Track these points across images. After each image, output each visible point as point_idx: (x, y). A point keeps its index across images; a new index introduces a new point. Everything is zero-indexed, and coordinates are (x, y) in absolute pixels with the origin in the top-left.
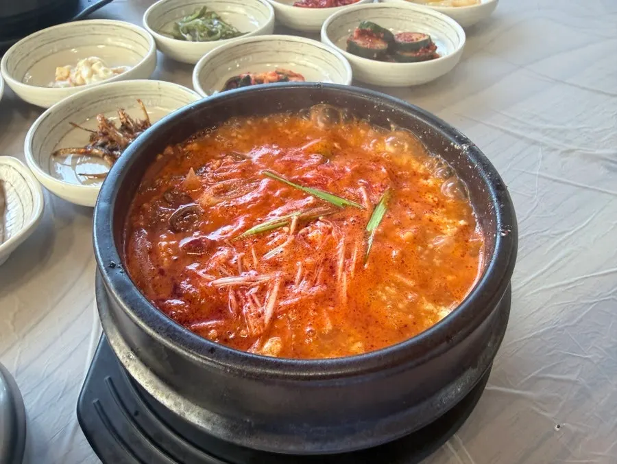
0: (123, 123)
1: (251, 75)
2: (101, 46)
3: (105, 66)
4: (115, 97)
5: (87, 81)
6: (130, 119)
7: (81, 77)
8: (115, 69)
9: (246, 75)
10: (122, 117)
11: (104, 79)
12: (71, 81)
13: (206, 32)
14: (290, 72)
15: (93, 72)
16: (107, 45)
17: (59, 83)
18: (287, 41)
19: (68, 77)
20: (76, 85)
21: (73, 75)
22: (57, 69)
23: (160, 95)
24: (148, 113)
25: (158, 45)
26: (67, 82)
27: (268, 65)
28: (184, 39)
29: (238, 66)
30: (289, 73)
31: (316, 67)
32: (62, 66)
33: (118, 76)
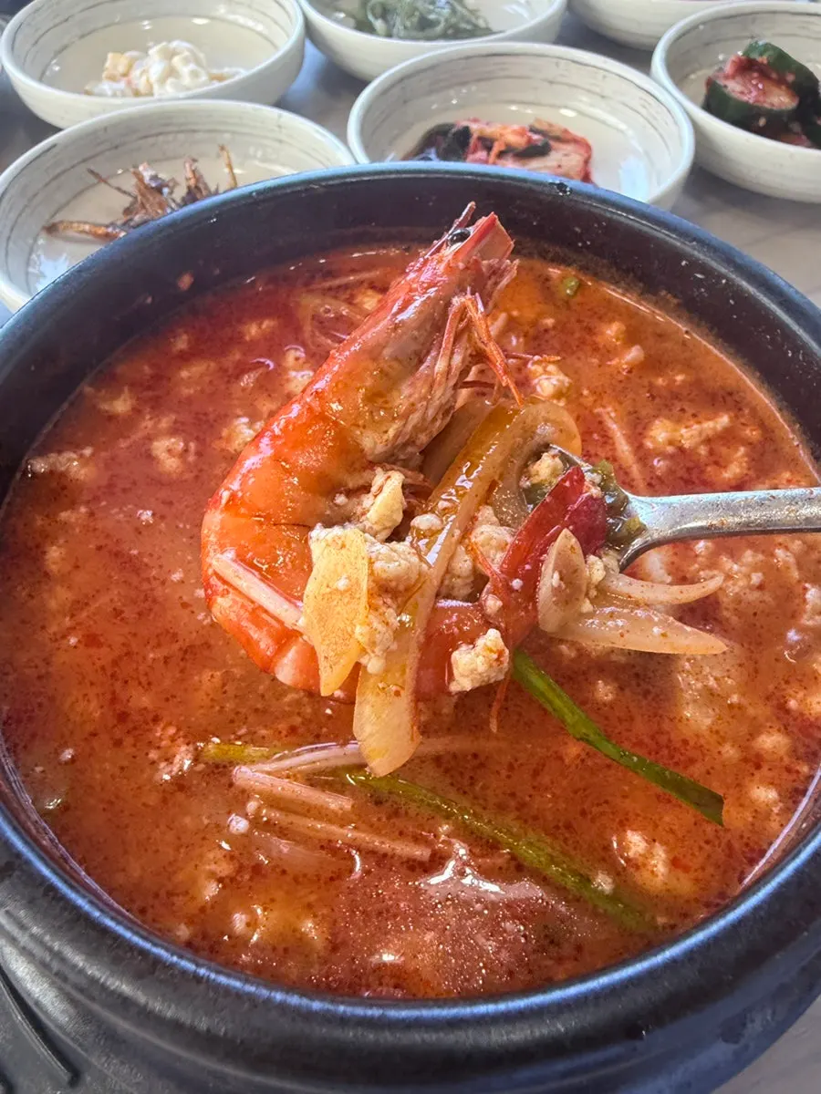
0: (189, 187)
1: (474, 127)
2: (201, 21)
3: (198, 62)
4: (194, 131)
5: (156, 88)
6: (205, 184)
7: (148, 81)
8: (215, 71)
9: (465, 123)
10: (190, 175)
11: (188, 89)
12: (129, 83)
13: (415, 20)
14: (566, 131)
15: (171, 72)
16: (213, 18)
17: (106, 86)
18: (574, 62)
19: (125, 75)
20: (137, 94)
21: (136, 73)
22: (110, 55)
23: (281, 141)
24: (237, 171)
25: (310, 31)
26: (122, 85)
27: (514, 108)
28: (370, 29)
29: (454, 102)
30: (558, 134)
31: (623, 126)
32: (122, 51)
33: (217, 85)
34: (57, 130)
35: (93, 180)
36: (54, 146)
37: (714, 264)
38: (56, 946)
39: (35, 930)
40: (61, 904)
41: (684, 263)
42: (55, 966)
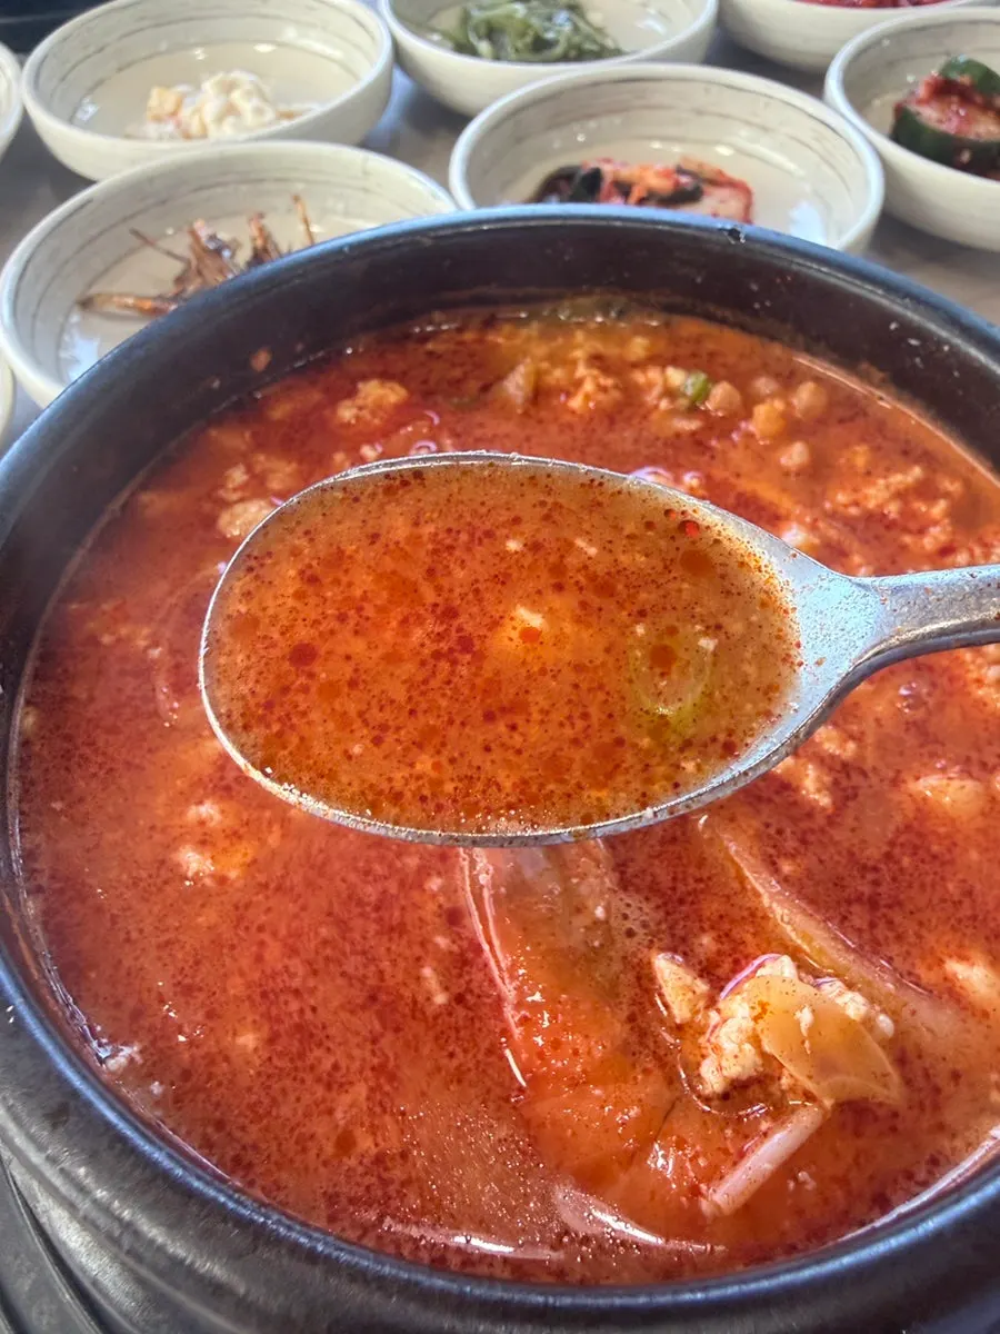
0: (255, 250)
1: (607, 169)
2: (264, 48)
3: (262, 96)
4: (261, 181)
5: (211, 129)
6: (275, 244)
7: (201, 121)
8: (283, 108)
9: (593, 165)
10: (255, 233)
11: (251, 129)
13: (528, 39)
14: (720, 173)
15: (230, 110)
16: (280, 45)
17: (152, 129)
19: (174, 114)
20: (188, 136)
21: (185, 113)
22: (155, 92)
23: (366, 190)
24: (315, 229)
25: (399, 57)
26: (170, 127)
27: (657, 145)
28: (471, 51)
29: (581, 139)
30: (712, 175)
32: (168, 85)
33: (285, 124)
34: (88, 183)
35: (135, 242)
36: (89, 201)
37: (933, 327)
38: (126, 1214)
39: (101, 1194)
40: (132, 1158)
41: (893, 326)
42: (127, 1241)
